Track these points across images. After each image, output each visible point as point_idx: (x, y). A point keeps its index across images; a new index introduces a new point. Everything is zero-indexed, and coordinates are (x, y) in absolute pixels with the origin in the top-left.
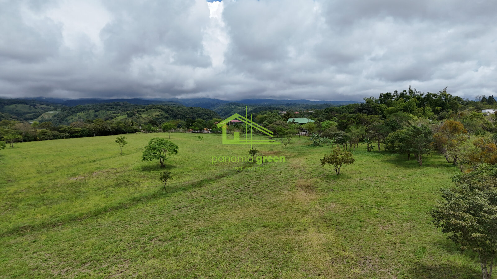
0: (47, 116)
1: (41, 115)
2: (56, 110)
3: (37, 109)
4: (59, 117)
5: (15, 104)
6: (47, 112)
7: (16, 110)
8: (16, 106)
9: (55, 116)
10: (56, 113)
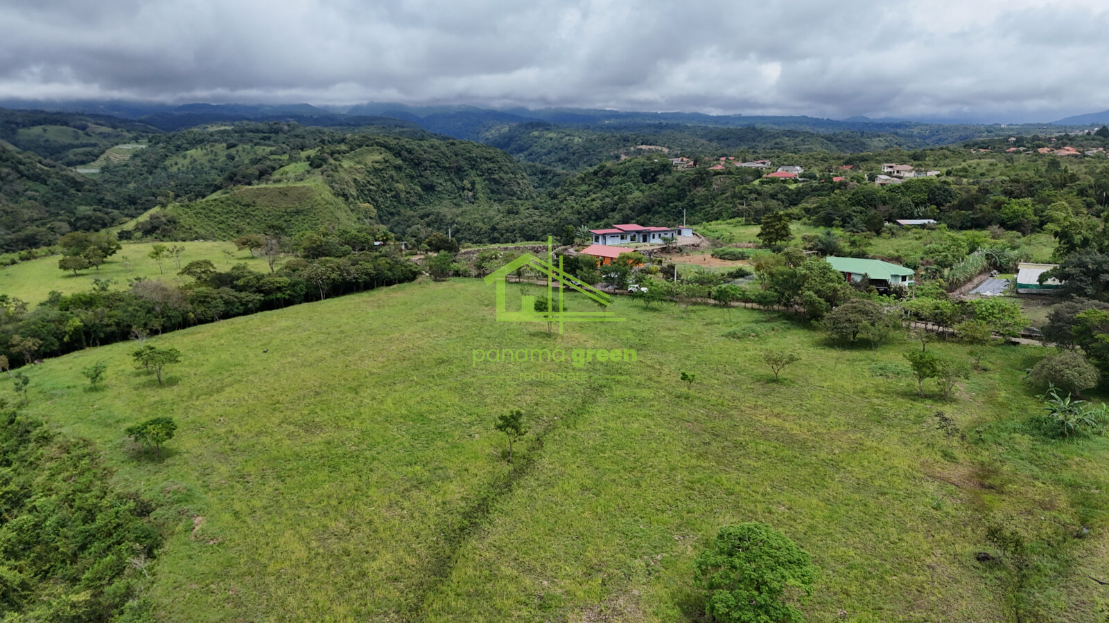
0: (118, 156)
1: (103, 152)
2: (137, 142)
3: (90, 136)
4: (145, 161)
5: (40, 124)
6: (116, 147)
7: (44, 139)
8: (45, 130)
9: (135, 156)
10: (138, 149)
